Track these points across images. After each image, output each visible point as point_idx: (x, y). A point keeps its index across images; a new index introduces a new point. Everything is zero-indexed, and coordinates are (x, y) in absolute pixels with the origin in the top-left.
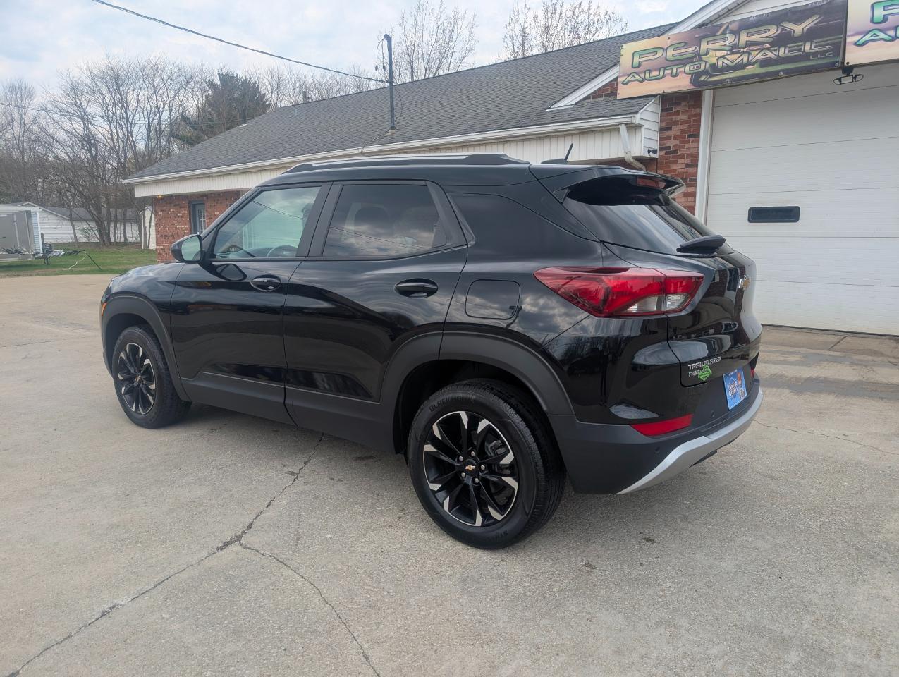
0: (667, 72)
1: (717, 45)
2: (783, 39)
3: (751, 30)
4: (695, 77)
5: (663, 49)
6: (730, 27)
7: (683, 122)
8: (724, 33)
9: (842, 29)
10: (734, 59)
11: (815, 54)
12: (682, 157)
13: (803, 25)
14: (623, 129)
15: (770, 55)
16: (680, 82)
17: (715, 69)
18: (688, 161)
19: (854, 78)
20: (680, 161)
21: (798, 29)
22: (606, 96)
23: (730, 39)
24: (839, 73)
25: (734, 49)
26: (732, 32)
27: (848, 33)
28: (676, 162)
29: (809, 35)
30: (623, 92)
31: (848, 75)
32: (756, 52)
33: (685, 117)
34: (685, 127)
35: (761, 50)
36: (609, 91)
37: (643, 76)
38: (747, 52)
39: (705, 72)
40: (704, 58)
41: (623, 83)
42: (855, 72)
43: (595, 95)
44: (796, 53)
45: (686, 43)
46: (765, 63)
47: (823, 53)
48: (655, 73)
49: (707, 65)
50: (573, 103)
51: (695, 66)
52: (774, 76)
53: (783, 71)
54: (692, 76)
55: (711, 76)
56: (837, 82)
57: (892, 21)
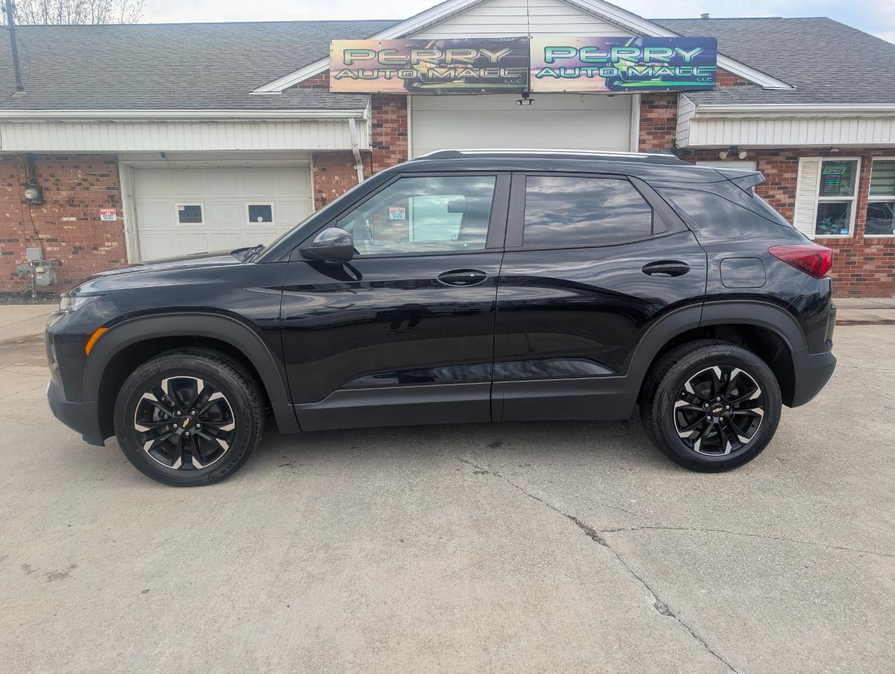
0: (381, 74)
1: (426, 57)
2: (482, 63)
3: (456, 50)
4: (409, 82)
5: (375, 52)
6: (437, 44)
7: (393, 121)
8: (431, 48)
9: (527, 62)
10: (441, 72)
11: (508, 79)
12: (394, 152)
13: (499, 54)
14: (352, 122)
15: (473, 74)
16: (396, 85)
17: (425, 79)
18: (400, 156)
19: (531, 101)
20: (393, 156)
21: (494, 57)
22: (314, 87)
23: (438, 55)
24: (520, 97)
25: (442, 64)
26: (439, 49)
27: (532, 67)
28: (389, 157)
29: (503, 63)
30: (336, 86)
31: (525, 99)
32: (462, 70)
33: (394, 117)
34: (395, 126)
35: (466, 68)
36: (321, 83)
37: (356, 73)
38: (453, 68)
39: (417, 79)
40: (415, 67)
41: (335, 77)
42: (531, 97)
43: (302, 85)
44: (494, 76)
45: (397, 51)
46: (469, 80)
47: (514, 79)
48: (368, 73)
49: (419, 74)
50: (280, 89)
51: (408, 73)
52: (477, 91)
53: (485, 88)
54: (405, 81)
55: (423, 84)
56: (519, 103)
57: (558, 63)
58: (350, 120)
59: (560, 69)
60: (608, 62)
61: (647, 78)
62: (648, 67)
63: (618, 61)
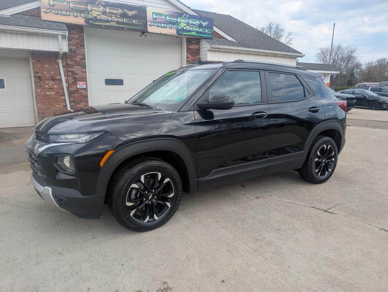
0: (71, 14)
1: (96, 9)
2: (124, 15)
3: (111, 8)
4: (87, 20)
5: (67, 2)
6: (102, 3)
7: (77, 39)
8: (98, 4)
9: (145, 18)
10: (104, 17)
11: (137, 25)
12: (79, 55)
13: (132, 12)
14: (60, 37)
15: (120, 20)
16: (80, 21)
17: (96, 19)
18: (82, 57)
19: (146, 36)
20: (78, 56)
21: (130, 13)
22: (30, 16)
23: (102, 9)
24: (141, 33)
25: (104, 13)
26: (102, 5)
27: (148, 21)
28: (76, 57)
29: (134, 17)
30: (44, 17)
31: (143, 35)
32: (115, 17)
33: (77, 36)
34: (78, 41)
35: (116, 17)
36: (35, 14)
37: (57, 11)
38: (110, 16)
39: (91, 19)
40: (90, 12)
41: (44, 12)
42: (146, 34)
43: (24, 13)
44: (130, 22)
45: (80, 3)
46: (118, 23)
47: (140, 25)
48: (64, 12)
49: (92, 17)
50: (9, 14)
51: (86, 15)
52: (123, 29)
53: (126, 28)
54: (85, 20)
55: (95, 22)
56: (140, 36)
57: (158, 20)
58: (59, 36)
59: (159, 23)
60: (177, 23)
61: (191, 31)
62: (191, 27)
63: (180, 23)
